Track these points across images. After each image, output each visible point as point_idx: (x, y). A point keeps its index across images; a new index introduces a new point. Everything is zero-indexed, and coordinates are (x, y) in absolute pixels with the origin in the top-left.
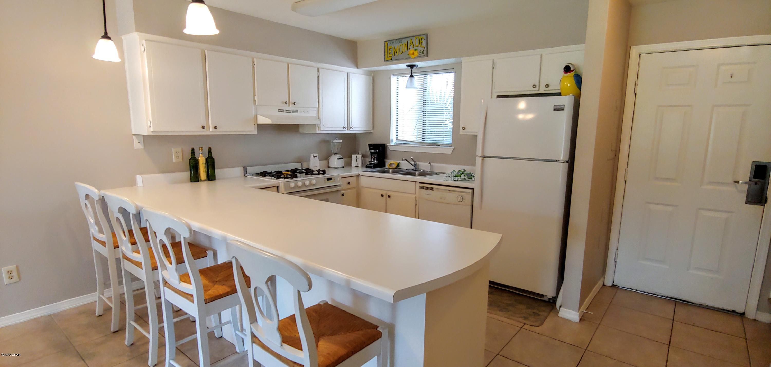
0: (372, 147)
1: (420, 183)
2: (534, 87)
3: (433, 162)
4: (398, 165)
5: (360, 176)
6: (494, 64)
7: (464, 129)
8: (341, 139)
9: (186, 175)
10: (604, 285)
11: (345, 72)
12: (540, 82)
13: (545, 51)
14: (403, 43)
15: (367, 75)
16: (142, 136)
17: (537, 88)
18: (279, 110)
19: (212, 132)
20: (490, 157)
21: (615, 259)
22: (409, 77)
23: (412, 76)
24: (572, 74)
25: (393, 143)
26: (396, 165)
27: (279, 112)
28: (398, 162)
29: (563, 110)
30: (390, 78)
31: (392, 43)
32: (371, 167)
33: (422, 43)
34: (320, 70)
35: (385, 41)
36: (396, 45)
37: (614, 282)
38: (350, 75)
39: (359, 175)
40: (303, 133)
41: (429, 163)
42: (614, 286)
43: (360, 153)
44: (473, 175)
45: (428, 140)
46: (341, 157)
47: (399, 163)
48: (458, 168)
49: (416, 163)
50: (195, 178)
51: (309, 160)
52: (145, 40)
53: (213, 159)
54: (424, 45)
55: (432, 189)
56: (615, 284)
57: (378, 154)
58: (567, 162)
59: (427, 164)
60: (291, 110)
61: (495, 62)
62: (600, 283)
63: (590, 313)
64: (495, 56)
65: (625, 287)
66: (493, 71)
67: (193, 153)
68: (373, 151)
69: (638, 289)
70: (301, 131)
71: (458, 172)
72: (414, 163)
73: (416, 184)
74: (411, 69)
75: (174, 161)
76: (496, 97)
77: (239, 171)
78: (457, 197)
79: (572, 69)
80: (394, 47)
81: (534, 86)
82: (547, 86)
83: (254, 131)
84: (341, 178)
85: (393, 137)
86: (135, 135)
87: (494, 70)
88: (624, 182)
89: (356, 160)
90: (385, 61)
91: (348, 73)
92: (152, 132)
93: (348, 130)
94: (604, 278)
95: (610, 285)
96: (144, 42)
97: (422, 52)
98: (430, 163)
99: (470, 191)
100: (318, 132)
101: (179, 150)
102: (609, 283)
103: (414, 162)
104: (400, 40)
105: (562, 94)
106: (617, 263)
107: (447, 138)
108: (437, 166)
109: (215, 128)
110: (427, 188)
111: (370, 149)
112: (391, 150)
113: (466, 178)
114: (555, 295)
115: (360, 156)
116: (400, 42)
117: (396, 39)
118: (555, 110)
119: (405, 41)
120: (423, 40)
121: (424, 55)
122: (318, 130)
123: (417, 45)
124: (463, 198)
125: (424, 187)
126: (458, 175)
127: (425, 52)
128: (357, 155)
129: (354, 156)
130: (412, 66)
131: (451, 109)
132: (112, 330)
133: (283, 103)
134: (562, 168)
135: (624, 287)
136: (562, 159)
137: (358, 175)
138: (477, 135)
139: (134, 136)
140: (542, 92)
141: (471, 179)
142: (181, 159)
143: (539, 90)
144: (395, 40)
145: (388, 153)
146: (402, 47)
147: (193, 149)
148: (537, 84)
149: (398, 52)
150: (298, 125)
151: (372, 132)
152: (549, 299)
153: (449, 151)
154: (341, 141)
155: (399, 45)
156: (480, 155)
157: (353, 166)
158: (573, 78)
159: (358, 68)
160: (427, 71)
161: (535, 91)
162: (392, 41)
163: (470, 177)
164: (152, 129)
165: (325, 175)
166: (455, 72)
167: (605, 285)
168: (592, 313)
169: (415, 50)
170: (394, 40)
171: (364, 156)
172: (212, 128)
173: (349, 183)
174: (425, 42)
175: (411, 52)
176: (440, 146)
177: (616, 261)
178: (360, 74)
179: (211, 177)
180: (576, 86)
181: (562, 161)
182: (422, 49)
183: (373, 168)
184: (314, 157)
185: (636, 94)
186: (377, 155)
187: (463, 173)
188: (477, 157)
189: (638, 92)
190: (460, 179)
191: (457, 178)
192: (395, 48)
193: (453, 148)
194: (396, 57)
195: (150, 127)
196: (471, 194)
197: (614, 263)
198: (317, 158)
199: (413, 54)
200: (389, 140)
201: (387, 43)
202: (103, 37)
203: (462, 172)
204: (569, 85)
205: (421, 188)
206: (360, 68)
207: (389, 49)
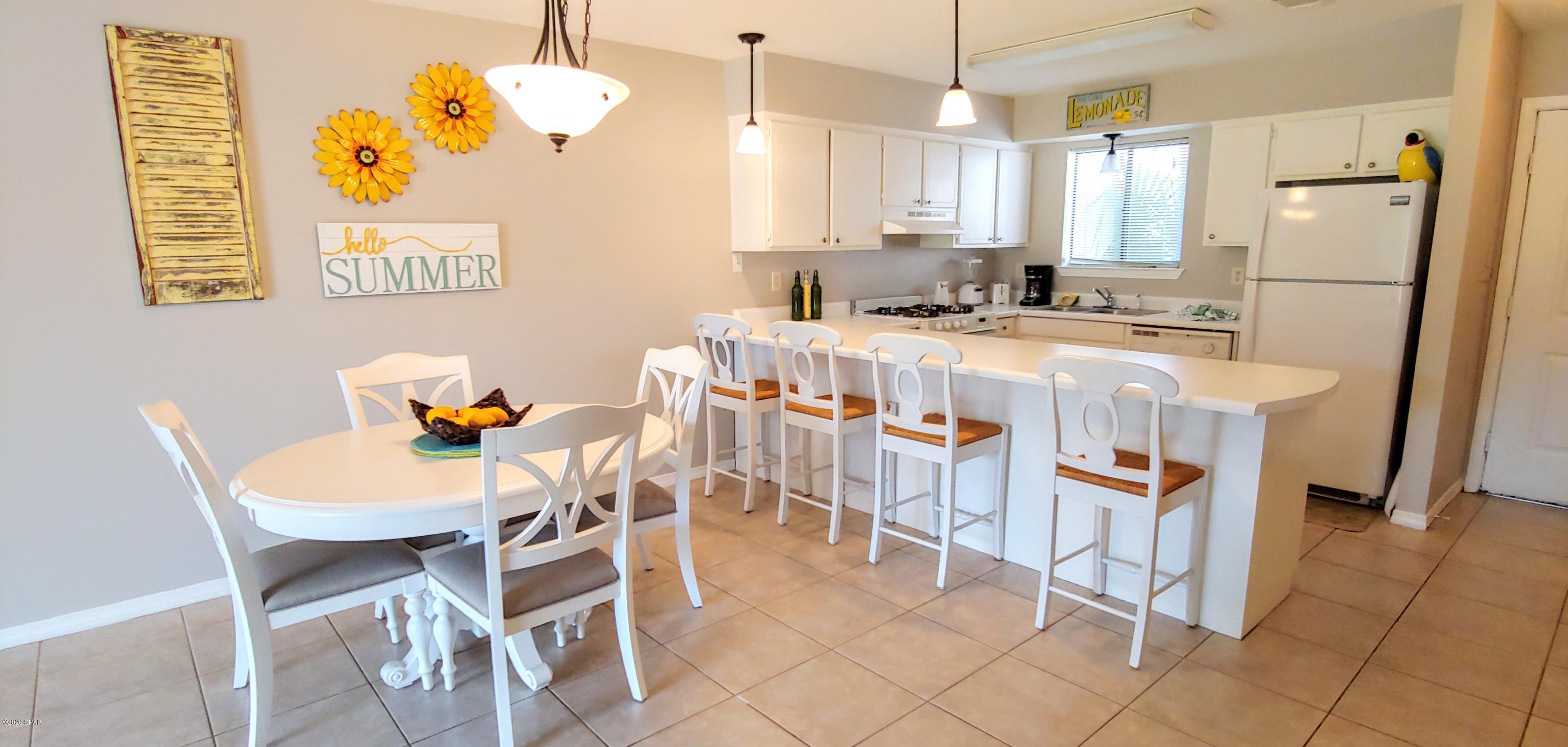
0: (1032, 271)
1: (1134, 325)
2: (1346, 168)
3: (1144, 295)
4: (1077, 300)
5: (1019, 317)
6: (1273, 131)
7: (1212, 237)
8: (980, 258)
9: (788, 309)
10: (1463, 491)
11: (992, 148)
12: (1357, 158)
13: (1368, 109)
14: (1104, 100)
15: (1023, 151)
16: (741, 254)
17: (1353, 169)
18: (909, 213)
19: (833, 247)
20: (1269, 280)
21: (1485, 447)
22: (1107, 152)
23: (1112, 152)
24: (1421, 146)
25: (1065, 265)
26: (1074, 300)
27: (909, 215)
28: (1077, 295)
29: (1407, 203)
30: (1066, 155)
31: (1081, 100)
32: (1030, 303)
33: (1140, 100)
34: (964, 148)
35: (1069, 97)
36: (1090, 104)
37: (1481, 486)
38: (1002, 154)
39: (1019, 315)
40: (924, 249)
41: (1137, 295)
42: (1481, 492)
43: (1006, 280)
44: (1226, 312)
45: (1129, 258)
46: (980, 287)
47: (1078, 297)
48: (1196, 303)
49: (1112, 296)
50: (798, 315)
51: (934, 292)
52: (772, 121)
53: (820, 288)
54: (1143, 102)
55: (1156, 334)
56: (1484, 488)
57: (1041, 282)
58: (1411, 284)
59: (1134, 297)
60: (914, 213)
61: (1275, 127)
62: (1455, 488)
63: (1444, 518)
64: (1277, 119)
65: (1502, 495)
66: (1270, 143)
67: (798, 278)
68: (1033, 277)
69: (1524, 497)
70: (923, 244)
71: (1200, 308)
72: (1109, 296)
73: (1125, 328)
74: (1111, 141)
75: (773, 290)
76: (1274, 184)
77: (846, 305)
78: (1204, 346)
79: (1420, 138)
80: (1087, 107)
81: (1348, 166)
82: (1373, 165)
83: (877, 244)
84: (998, 319)
85: (1066, 254)
86: (735, 252)
87: (1274, 142)
88: (1506, 320)
89: (1000, 292)
90: (1067, 129)
91: (998, 151)
92: (771, 247)
93: (994, 243)
94: (1464, 480)
95: (1475, 490)
96: (770, 124)
97: (1138, 113)
98: (1139, 296)
99: (1229, 335)
100: (955, 246)
101: (779, 274)
102: (1472, 487)
103: (1110, 294)
104: (1096, 94)
105: (1400, 178)
106: (1488, 454)
107: (1171, 253)
108: (1152, 301)
109: (838, 241)
110: (1146, 333)
111: (1027, 273)
112: (1061, 275)
113: (1215, 317)
114: (1381, 494)
115: (1006, 287)
116: (1097, 98)
117: (1091, 94)
118: (1392, 204)
119: (1106, 96)
120: (1142, 94)
121: (1142, 118)
122: (956, 243)
123: (1131, 101)
124: (1214, 348)
125: (1140, 331)
126: (1201, 312)
127: (1144, 114)
128: (1003, 285)
129: (997, 288)
130: (1112, 137)
131: (1180, 205)
132: (746, 509)
133: (915, 202)
134: (1402, 297)
135: (1500, 493)
136: (1401, 280)
137: (1016, 315)
138: (1248, 247)
139: (734, 254)
140: (1361, 174)
141: (1224, 318)
142: (779, 288)
143: (1356, 171)
144: (1088, 95)
145: (1056, 280)
146: (1101, 106)
147: (798, 273)
148: (1352, 162)
149: (1091, 115)
150: (919, 235)
151: (1027, 246)
152: (1371, 500)
153: (1175, 274)
154: (980, 261)
155: (1096, 102)
156: (1255, 277)
157: (994, 301)
158: (1422, 153)
159: (1013, 140)
160: (1133, 144)
161: (1349, 173)
162: (1083, 97)
163: (1222, 316)
164: (771, 244)
165: (972, 313)
166: (1191, 144)
167: (1465, 490)
168: (1448, 518)
169: (1127, 111)
170: (1086, 94)
171: (1014, 288)
172: (834, 241)
173: (1005, 328)
174: (1145, 97)
175: (1120, 114)
176: (1155, 267)
177: (1486, 450)
178: (1011, 150)
179: (816, 315)
180: (1428, 167)
181: (1402, 284)
182: (1141, 109)
183: (1033, 306)
184: (942, 286)
185: (1530, 175)
186: (1040, 284)
187: (1207, 310)
188: (1248, 283)
189: (1534, 172)
190: (1205, 319)
191: (1200, 317)
192: (1089, 108)
193: (1183, 270)
194: (1090, 122)
195: (769, 240)
196: (1229, 341)
197: (1483, 453)
198: (946, 289)
199: (1122, 117)
200: (1060, 260)
201: (1072, 99)
202: (748, 124)
203: (1206, 308)
204: (1414, 163)
205: (1136, 333)
206: (1017, 141)
207: (1075, 110)
